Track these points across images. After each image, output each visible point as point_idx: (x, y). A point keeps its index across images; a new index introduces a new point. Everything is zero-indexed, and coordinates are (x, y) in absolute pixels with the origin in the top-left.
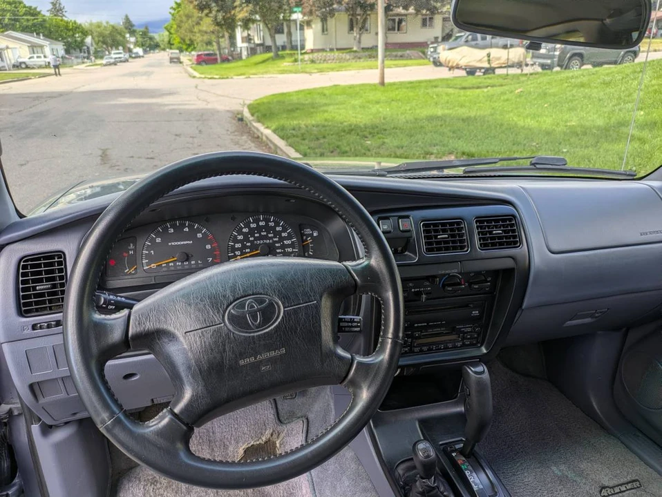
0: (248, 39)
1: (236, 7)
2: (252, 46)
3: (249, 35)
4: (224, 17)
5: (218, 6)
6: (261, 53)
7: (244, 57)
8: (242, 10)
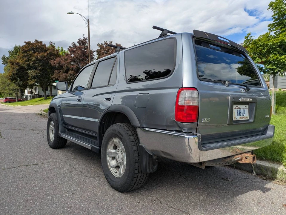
0: (31, 92)
1: (29, 80)
2: (34, 95)
3: (32, 91)
4: (22, 83)
5: (20, 79)
6: (37, 98)
7: (28, 99)
8: (32, 81)
